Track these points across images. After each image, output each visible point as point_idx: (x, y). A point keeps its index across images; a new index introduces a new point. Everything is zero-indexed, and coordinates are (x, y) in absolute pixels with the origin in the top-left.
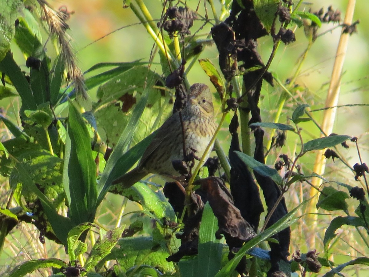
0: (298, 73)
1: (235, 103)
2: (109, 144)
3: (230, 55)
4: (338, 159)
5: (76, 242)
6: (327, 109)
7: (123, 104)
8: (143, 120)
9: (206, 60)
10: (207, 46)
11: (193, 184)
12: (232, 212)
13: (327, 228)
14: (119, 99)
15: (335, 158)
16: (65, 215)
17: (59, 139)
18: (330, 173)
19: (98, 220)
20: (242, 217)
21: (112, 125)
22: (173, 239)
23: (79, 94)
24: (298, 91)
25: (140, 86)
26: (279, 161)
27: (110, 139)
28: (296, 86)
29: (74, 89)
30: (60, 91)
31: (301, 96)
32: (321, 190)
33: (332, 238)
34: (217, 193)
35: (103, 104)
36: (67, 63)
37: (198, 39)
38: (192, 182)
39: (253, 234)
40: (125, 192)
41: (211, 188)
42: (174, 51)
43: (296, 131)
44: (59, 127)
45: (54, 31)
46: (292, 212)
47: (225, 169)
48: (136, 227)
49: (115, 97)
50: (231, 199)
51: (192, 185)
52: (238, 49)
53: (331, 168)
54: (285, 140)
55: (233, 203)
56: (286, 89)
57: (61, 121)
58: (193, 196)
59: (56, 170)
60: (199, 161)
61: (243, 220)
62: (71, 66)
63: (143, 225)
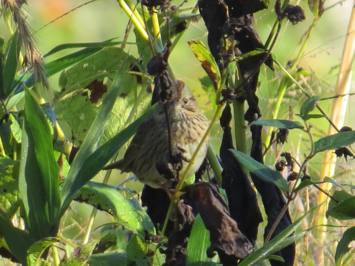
0: (301, 54)
1: (233, 94)
2: (75, 141)
3: (226, 36)
4: (352, 157)
5: (37, 261)
6: (337, 97)
7: (92, 93)
8: (116, 112)
9: (197, 42)
10: (193, 22)
11: (181, 191)
12: (227, 225)
13: (339, 240)
14: (86, 88)
15: (348, 157)
16: (23, 228)
17: (12, 136)
18: (341, 174)
19: (62, 234)
20: (238, 231)
21: (78, 118)
22: (157, 257)
23: (39, 81)
24: (302, 76)
25: (111, 71)
26: (280, 160)
27: (76, 136)
28: (300, 70)
29: (33, 75)
30: (15, 78)
31: (306, 82)
32: (331, 195)
33: (345, 253)
34: (210, 202)
35: (67, 93)
36: (24, 44)
37: (181, 14)
38: (180, 188)
39: (251, 250)
40: (91, 200)
41: (202, 195)
42: (152, 29)
43: (305, 129)
44: (11, 123)
45: (8, 5)
46: (297, 222)
47: (215, 171)
48: (108, 241)
49: (81, 84)
50: (227, 209)
51: (179, 192)
52: (236, 28)
53: (343, 168)
54: (288, 135)
55: (229, 214)
56: (288, 73)
57: (14, 116)
58: (180, 205)
59: (8, 175)
60: (188, 163)
61: (240, 234)
62: (29, 48)
63: (116, 239)
